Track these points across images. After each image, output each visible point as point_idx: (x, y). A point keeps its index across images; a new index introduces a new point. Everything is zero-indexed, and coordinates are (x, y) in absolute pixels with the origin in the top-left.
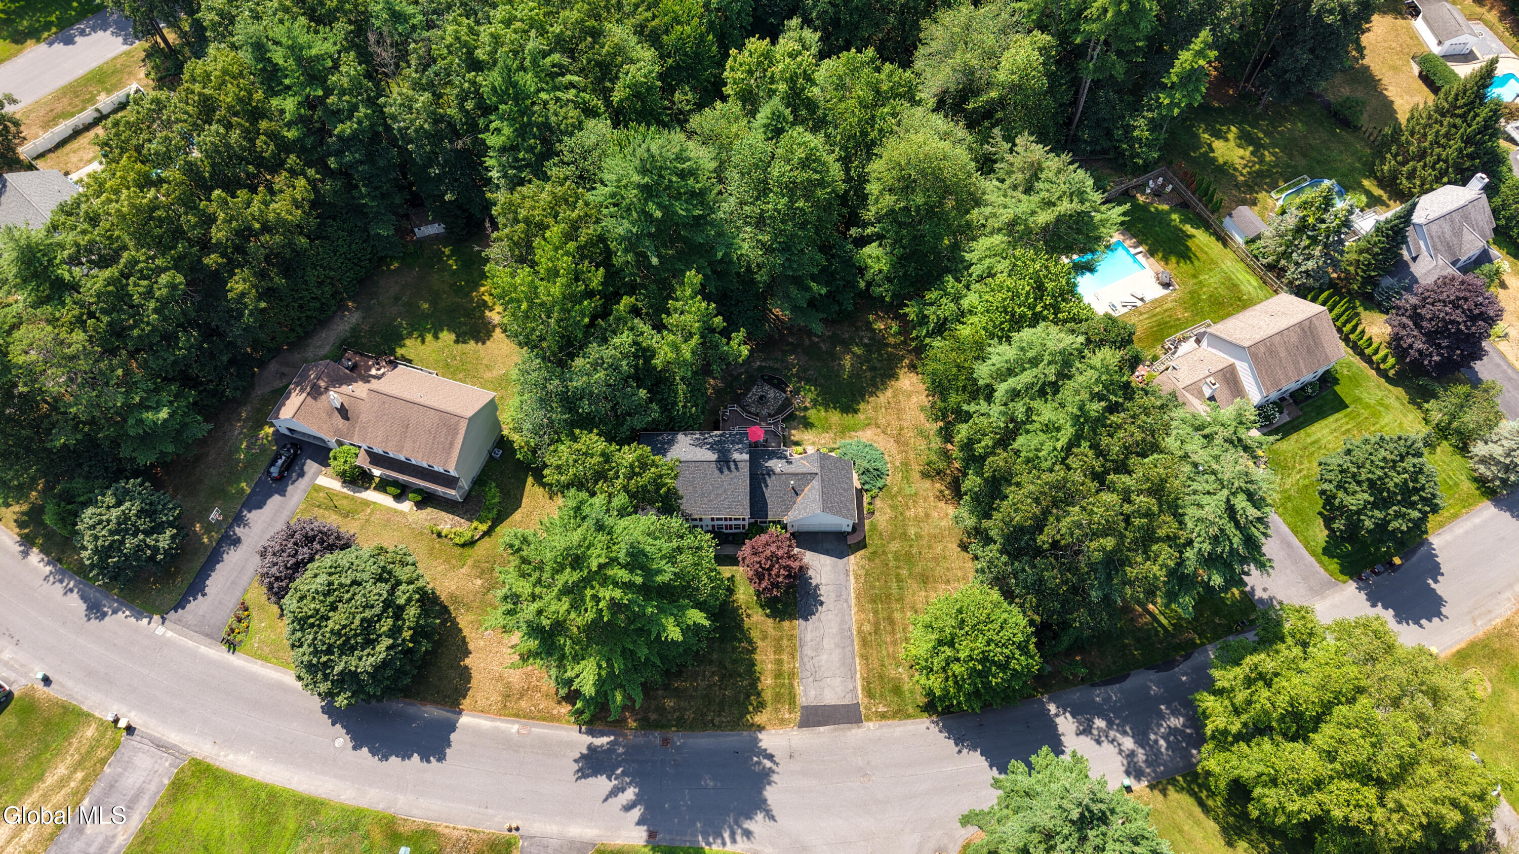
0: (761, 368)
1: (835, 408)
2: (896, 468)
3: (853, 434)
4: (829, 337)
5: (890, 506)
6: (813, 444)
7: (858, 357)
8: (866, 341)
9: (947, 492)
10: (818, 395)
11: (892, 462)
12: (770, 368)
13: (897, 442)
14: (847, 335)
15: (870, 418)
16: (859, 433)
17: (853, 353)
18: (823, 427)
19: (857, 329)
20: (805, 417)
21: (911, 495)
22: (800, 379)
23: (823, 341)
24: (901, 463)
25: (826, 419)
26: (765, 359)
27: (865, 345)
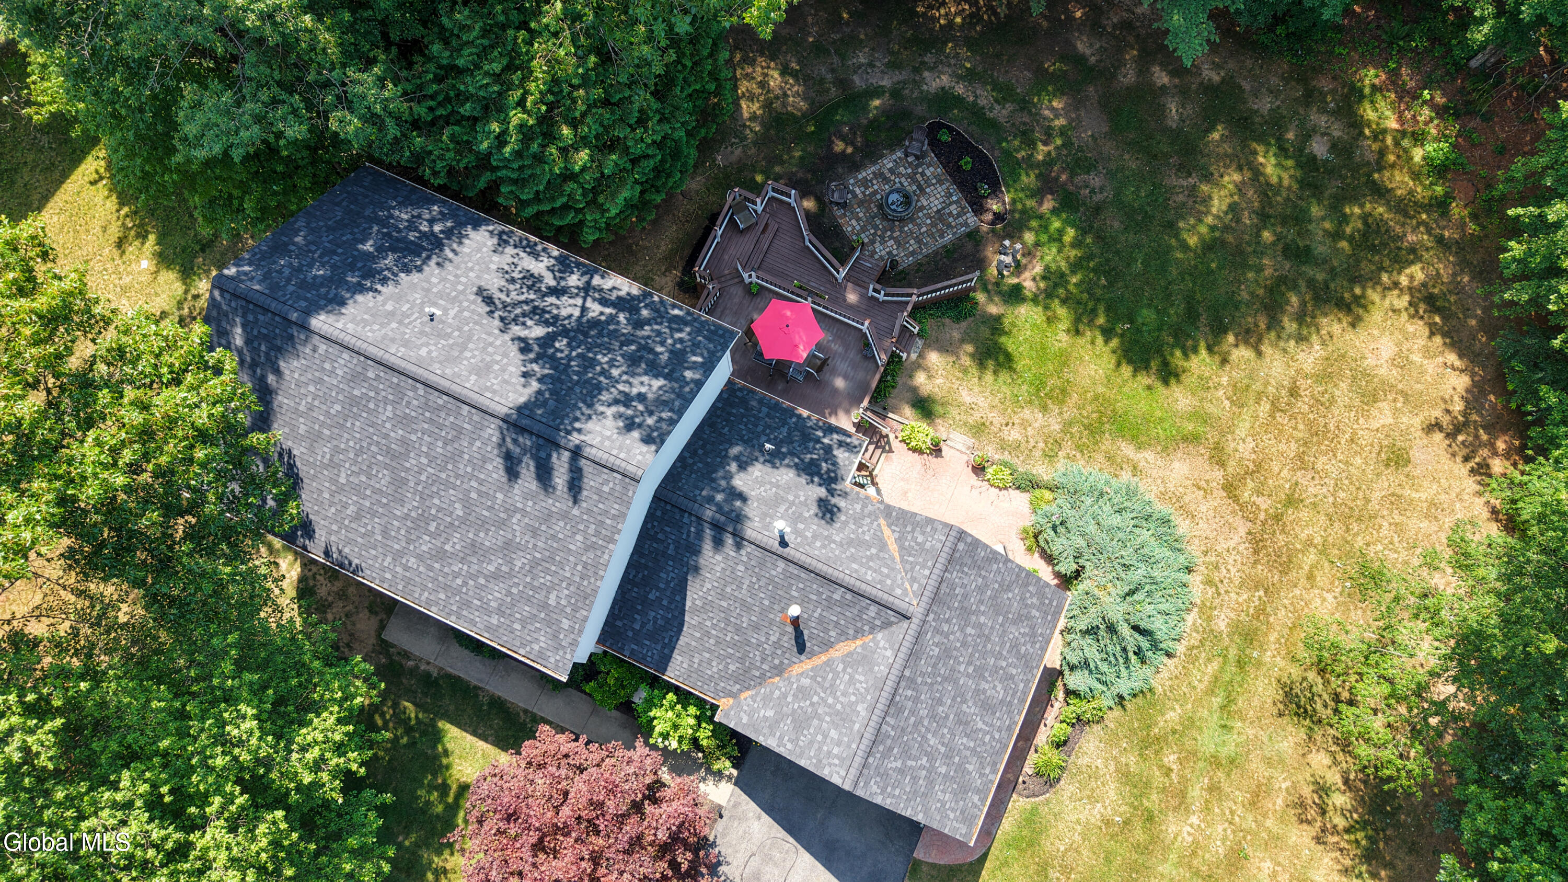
0: (945, 99)
1: (1107, 333)
2: (1210, 636)
3: (1127, 450)
4: (1209, 89)
5: (1125, 776)
6: (979, 429)
7: (1266, 190)
8: (1319, 148)
9: (1340, 800)
10: (1075, 266)
11: (1206, 611)
12: (976, 113)
13: (1257, 544)
14: (1264, 105)
15: (1206, 420)
16: (1146, 458)
17: (1257, 172)
18: (1039, 384)
19: (1310, 97)
20: (996, 325)
21: (1215, 762)
22: (1047, 186)
23: (1184, 93)
24: (1236, 628)
25: (1064, 359)
26: (971, 77)
27: (1308, 164)
